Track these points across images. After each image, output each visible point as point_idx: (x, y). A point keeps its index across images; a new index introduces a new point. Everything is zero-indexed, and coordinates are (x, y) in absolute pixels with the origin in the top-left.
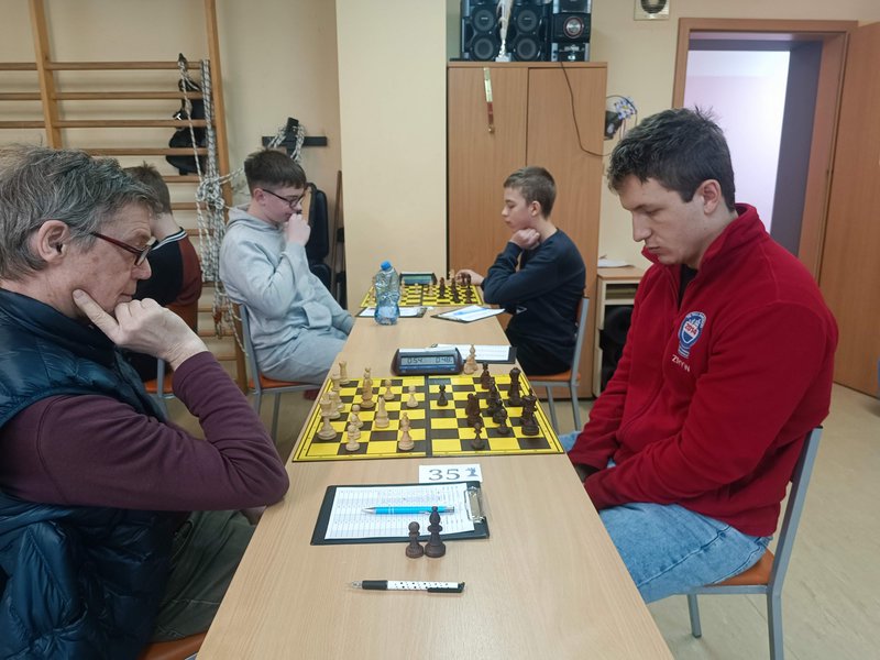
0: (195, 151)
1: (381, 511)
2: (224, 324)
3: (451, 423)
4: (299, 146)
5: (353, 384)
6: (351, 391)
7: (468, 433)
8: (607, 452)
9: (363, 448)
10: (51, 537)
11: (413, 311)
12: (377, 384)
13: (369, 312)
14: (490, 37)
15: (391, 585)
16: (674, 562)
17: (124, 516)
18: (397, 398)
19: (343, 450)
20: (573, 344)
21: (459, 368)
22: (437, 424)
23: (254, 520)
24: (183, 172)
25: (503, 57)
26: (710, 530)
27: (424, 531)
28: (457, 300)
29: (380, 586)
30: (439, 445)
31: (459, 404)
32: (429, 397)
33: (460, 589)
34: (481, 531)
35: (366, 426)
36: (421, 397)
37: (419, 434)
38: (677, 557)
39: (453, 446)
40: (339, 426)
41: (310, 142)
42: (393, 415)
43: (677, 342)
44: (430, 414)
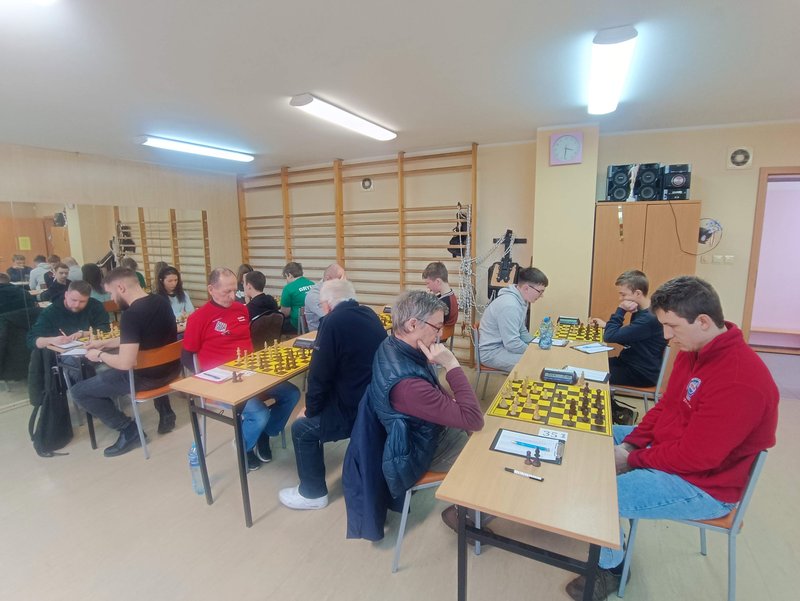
0: (461, 246)
1: (519, 443)
2: (466, 331)
3: (561, 411)
4: (512, 243)
5: (520, 382)
6: (518, 386)
7: (566, 417)
8: (648, 440)
9: (518, 414)
10: (403, 425)
11: (561, 342)
12: (531, 384)
13: (537, 340)
14: (624, 187)
15: (515, 472)
16: (667, 502)
17: (425, 423)
18: (539, 393)
19: (508, 413)
20: (658, 372)
21: (574, 381)
22: (554, 410)
23: (469, 435)
24: (454, 256)
25: (631, 198)
26: (693, 492)
27: (533, 455)
28: (587, 338)
29: (512, 471)
30: (552, 420)
31: (568, 402)
32: (554, 395)
33: (542, 480)
34: (558, 461)
35: (522, 404)
36: (550, 394)
37: (544, 413)
38: (669, 500)
39: (559, 422)
40: (509, 402)
41: (517, 241)
42: (534, 401)
43: (686, 391)
44: (552, 404)
